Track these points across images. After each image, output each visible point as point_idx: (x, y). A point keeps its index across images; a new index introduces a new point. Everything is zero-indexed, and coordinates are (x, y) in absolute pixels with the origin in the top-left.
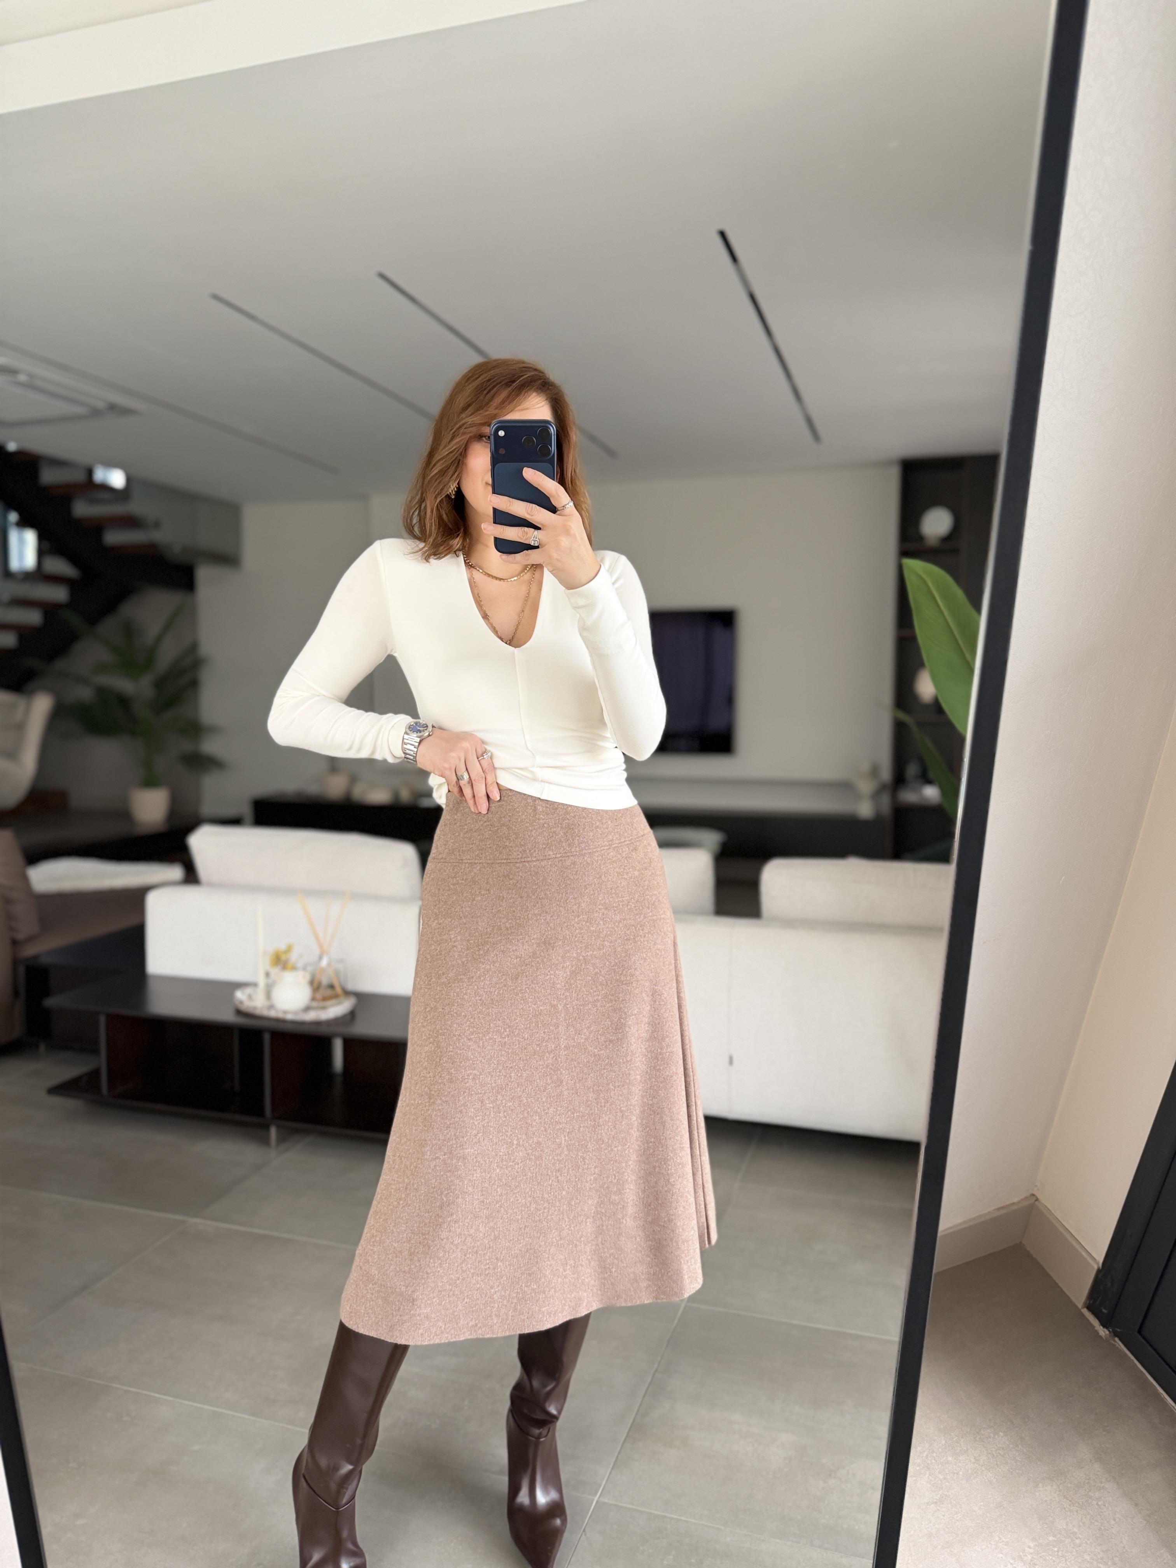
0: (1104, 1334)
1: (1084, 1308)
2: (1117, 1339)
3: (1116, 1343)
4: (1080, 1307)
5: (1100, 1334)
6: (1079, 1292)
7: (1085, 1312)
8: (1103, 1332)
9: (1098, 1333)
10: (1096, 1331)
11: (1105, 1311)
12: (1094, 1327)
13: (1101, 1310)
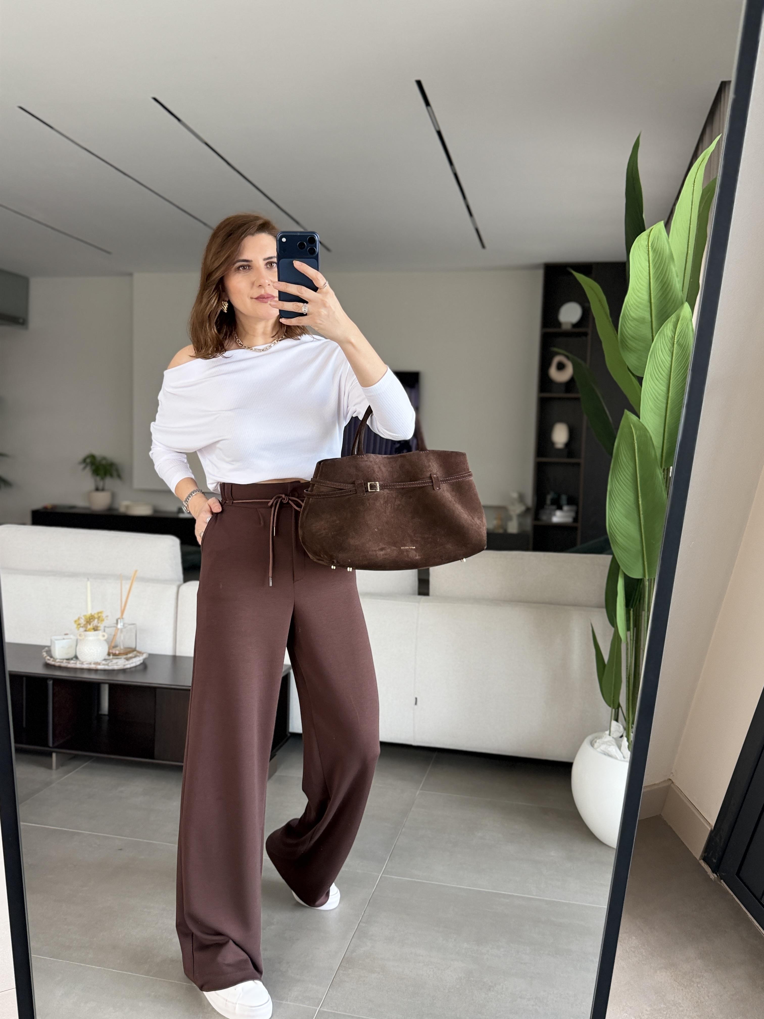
0: (713, 877)
1: (701, 860)
2: (722, 881)
3: (721, 884)
4: (698, 859)
5: (711, 877)
6: (698, 849)
7: (702, 862)
8: (713, 876)
9: (710, 877)
10: (708, 875)
11: (715, 861)
12: (707, 872)
13: (712, 860)
